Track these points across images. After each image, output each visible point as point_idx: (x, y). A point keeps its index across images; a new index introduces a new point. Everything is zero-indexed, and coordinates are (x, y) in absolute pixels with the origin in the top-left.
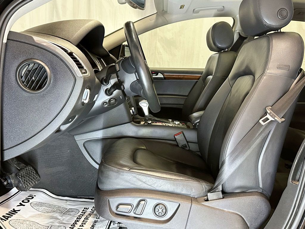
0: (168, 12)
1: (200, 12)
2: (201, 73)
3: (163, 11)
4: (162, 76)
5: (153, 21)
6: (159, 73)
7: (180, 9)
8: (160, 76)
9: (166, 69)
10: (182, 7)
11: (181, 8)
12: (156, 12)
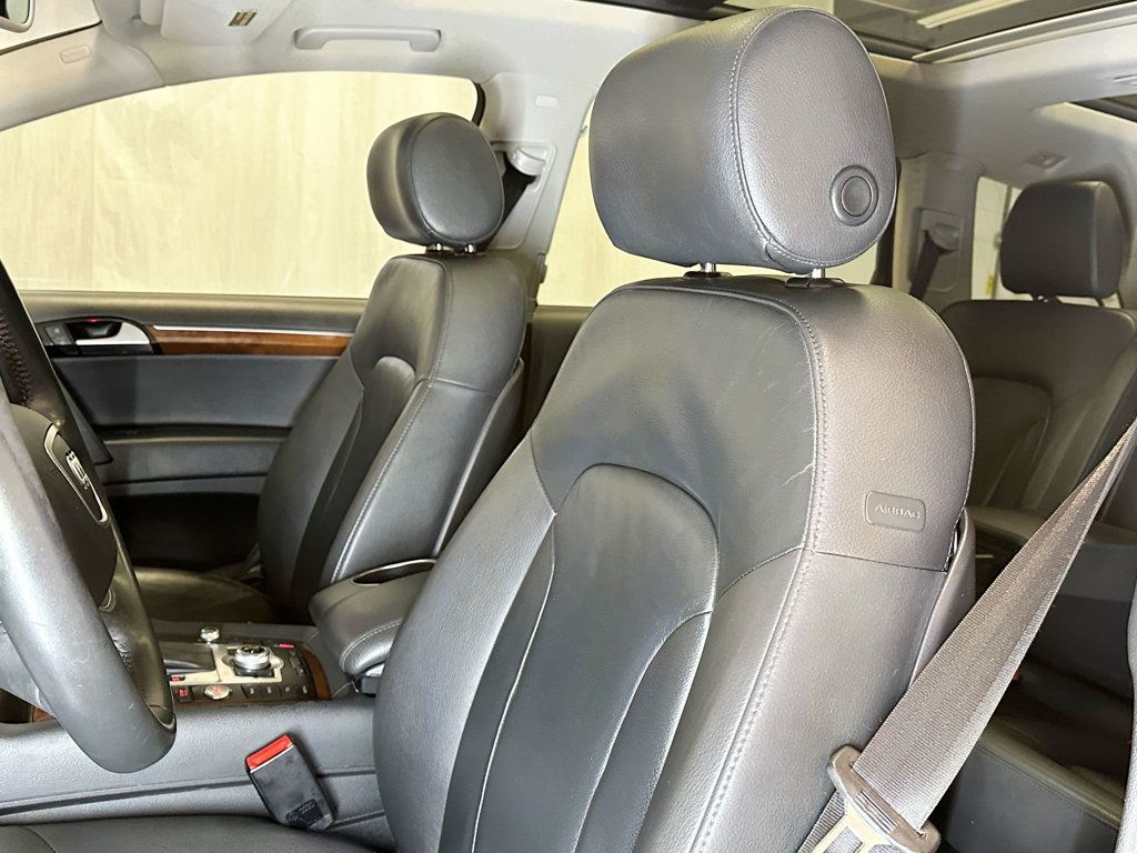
0: (162, 31)
1: (326, 45)
2: (349, 322)
3: (137, 21)
4: (146, 341)
5: (81, 65)
6: (125, 325)
7: (230, 25)
8: (130, 336)
9: (161, 303)
10: (244, 21)
11: (235, 22)
12: (97, 21)
